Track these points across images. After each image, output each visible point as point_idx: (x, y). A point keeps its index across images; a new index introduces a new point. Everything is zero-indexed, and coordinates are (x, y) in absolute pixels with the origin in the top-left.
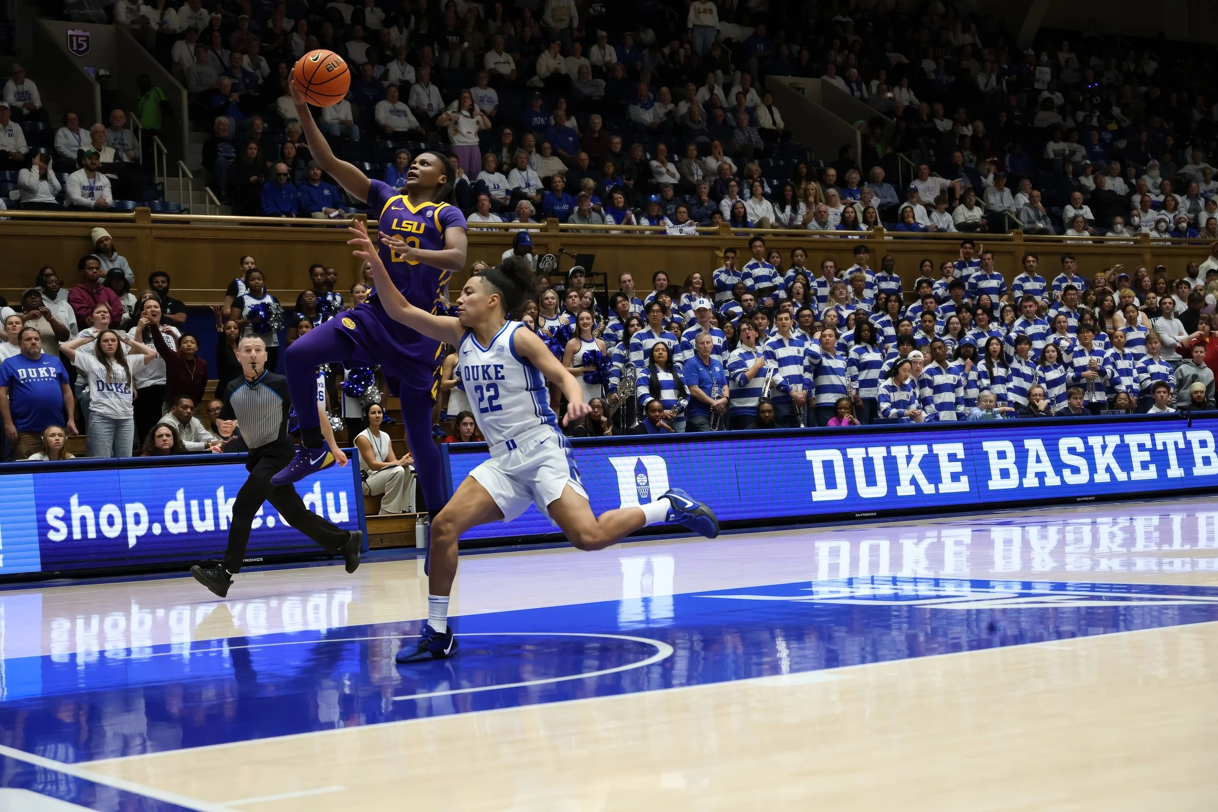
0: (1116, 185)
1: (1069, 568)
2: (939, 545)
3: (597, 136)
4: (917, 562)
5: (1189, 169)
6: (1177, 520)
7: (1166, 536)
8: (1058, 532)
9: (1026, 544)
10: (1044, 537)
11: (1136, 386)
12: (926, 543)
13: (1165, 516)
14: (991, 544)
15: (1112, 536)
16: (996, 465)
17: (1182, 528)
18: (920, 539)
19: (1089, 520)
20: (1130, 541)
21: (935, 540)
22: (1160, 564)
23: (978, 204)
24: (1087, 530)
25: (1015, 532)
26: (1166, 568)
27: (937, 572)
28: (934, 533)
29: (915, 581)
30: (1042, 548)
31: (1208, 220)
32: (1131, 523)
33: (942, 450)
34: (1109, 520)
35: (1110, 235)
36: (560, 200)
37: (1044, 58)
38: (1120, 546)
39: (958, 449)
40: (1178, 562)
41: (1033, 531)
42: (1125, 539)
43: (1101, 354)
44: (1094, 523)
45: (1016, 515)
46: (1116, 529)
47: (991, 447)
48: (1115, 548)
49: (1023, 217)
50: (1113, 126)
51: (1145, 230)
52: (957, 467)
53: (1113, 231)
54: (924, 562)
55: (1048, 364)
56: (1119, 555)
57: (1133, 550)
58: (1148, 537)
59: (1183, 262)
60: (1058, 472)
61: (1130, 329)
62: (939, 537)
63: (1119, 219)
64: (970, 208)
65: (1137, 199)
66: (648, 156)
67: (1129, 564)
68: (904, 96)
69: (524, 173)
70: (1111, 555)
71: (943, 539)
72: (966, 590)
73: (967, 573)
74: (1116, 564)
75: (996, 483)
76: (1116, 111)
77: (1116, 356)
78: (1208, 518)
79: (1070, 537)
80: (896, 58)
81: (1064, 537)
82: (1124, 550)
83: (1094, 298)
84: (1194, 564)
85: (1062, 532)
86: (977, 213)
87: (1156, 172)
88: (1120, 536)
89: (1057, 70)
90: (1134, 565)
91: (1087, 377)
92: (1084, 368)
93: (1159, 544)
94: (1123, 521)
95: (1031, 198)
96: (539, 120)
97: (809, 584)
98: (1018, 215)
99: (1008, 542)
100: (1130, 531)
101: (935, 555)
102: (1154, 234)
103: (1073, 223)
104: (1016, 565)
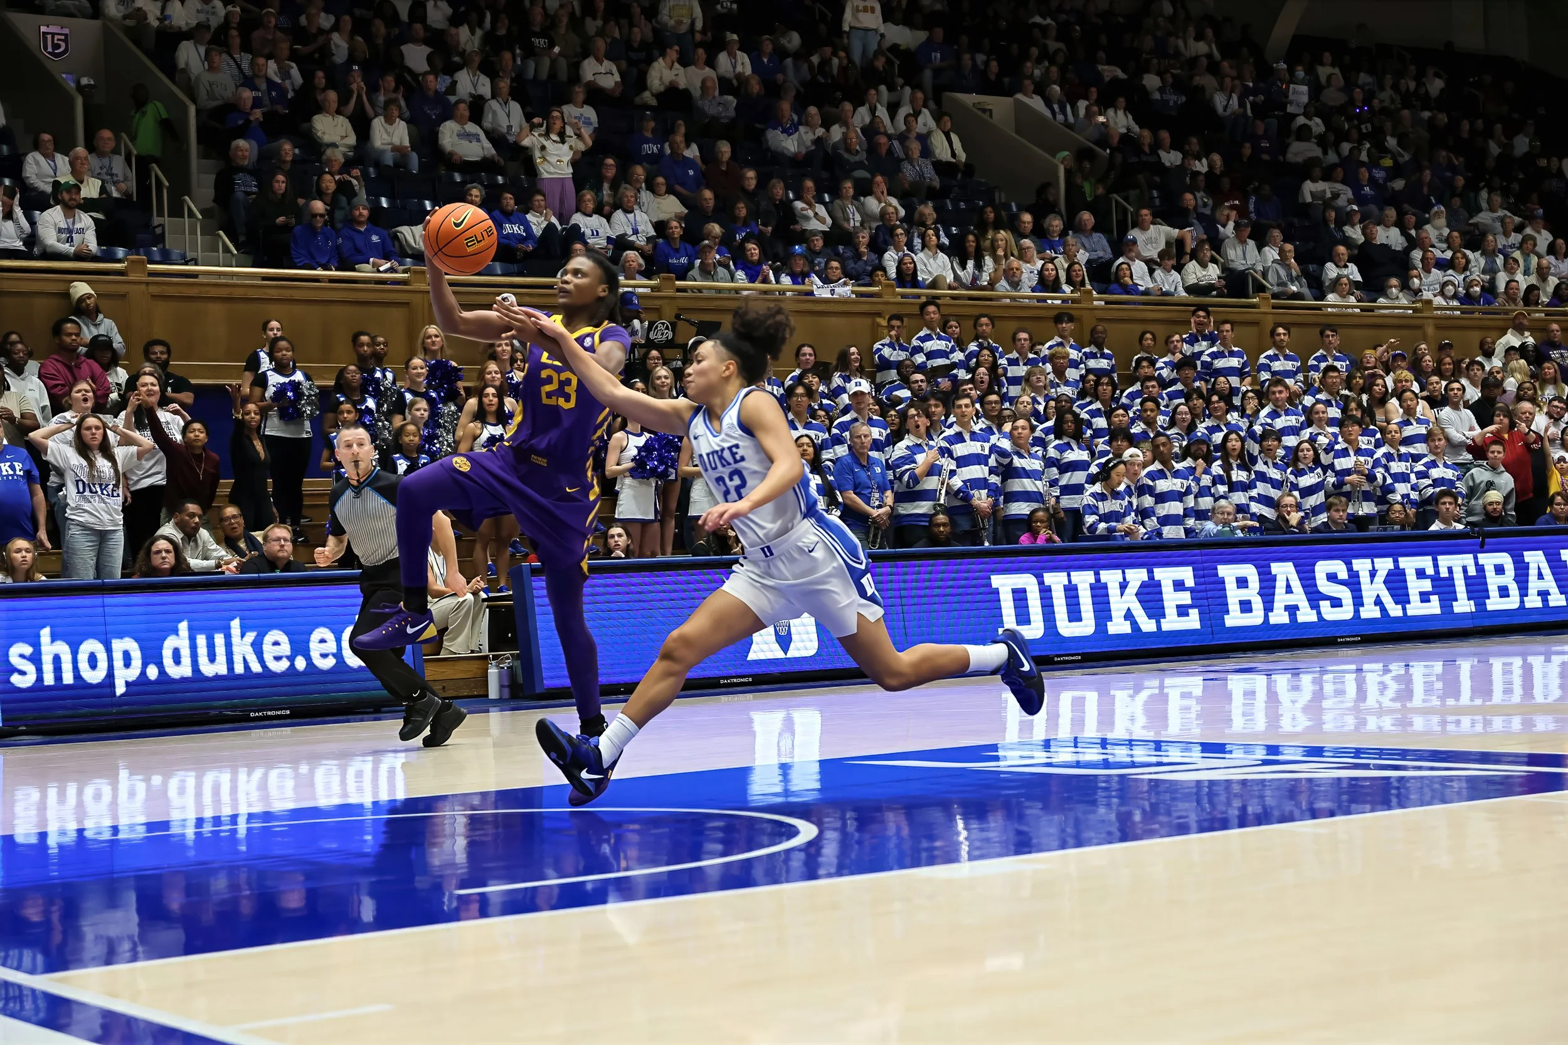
0: (1390, 237)
1: (1328, 727)
2: (1162, 697)
3: (724, 168)
4: (1132, 719)
5: (1484, 218)
6: (1465, 667)
7: (1452, 687)
8: (1314, 682)
9: (1272, 696)
10: (1296, 688)
11: (1414, 495)
12: (1144, 695)
13: (1450, 662)
14: (1229, 696)
15: (1383, 687)
16: (1234, 595)
17: (1471, 677)
18: (1138, 689)
19: (1354, 667)
20: (1406, 693)
21: (1157, 691)
22: (1444, 723)
23: (1214, 261)
24: (1350, 680)
25: (1260, 681)
26: (1451, 727)
27: (1158, 733)
28: (1156, 683)
29: (1130, 743)
30: (1293, 702)
31: (1508, 283)
32: (1407, 671)
33: (1165, 575)
34: (1379, 666)
35: (1382, 301)
36: (677, 250)
37: (1300, 73)
38: (1392, 700)
39: (1186, 574)
40: (1466, 721)
41: (1282, 681)
42: (1398, 691)
43: (1371, 454)
44: (1359, 670)
45: (1260, 660)
46: (1387, 678)
47: (1228, 572)
48: (1386, 702)
49: (1271, 276)
50: (1388, 162)
51: (1427, 295)
52: (1185, 598)
53: (1387, 297)
54: (1141, 720)
55: (1301, 466)
56: (1391, 711)
57: (1409, 705)
58: (1429, 689)
59: (1475, 336)
60: (1314, 605)
61: (1407, 423)
62: (1162, 687)
63: (1394, 281)
64: (1204, 266)
65: (1417, 255)
66: (791, 195)
67: (1404, 723)
68: (1119, 121)
69: (631, 216)
70: (1381, 712)
71: (1166, 690)
72: (1196, 754)
73: (1197, 734)
74: (1387, 723)
75: (1234, 619)
76: (1391, 142)
77: (1389, 457)
78: (1504, 664)
79: (1329, 688)
80: (1111, 72)
81: (1322, 688)
82: (1398, 705)
83: (1361, 381)
84: (1487, 723)
85: (1318, 682)
86: (1213, 272)
87: (1442, 221)
88: (1393, 687)
89: (1316, 90)
90: (1411, 724)
91: (1351, 483)
92: (1348, 472)
93: (1443, 698)
94: (1397, 668)
95: (1282, 252)
96: (651, 148)
97: (995, 747)
98: (1265, 274)
99: (1250, 694)
100: (1406, 680)
101: (1157, 710)
102: (1439, 301)
103: (1335, 284)
104: (1260, 723)
